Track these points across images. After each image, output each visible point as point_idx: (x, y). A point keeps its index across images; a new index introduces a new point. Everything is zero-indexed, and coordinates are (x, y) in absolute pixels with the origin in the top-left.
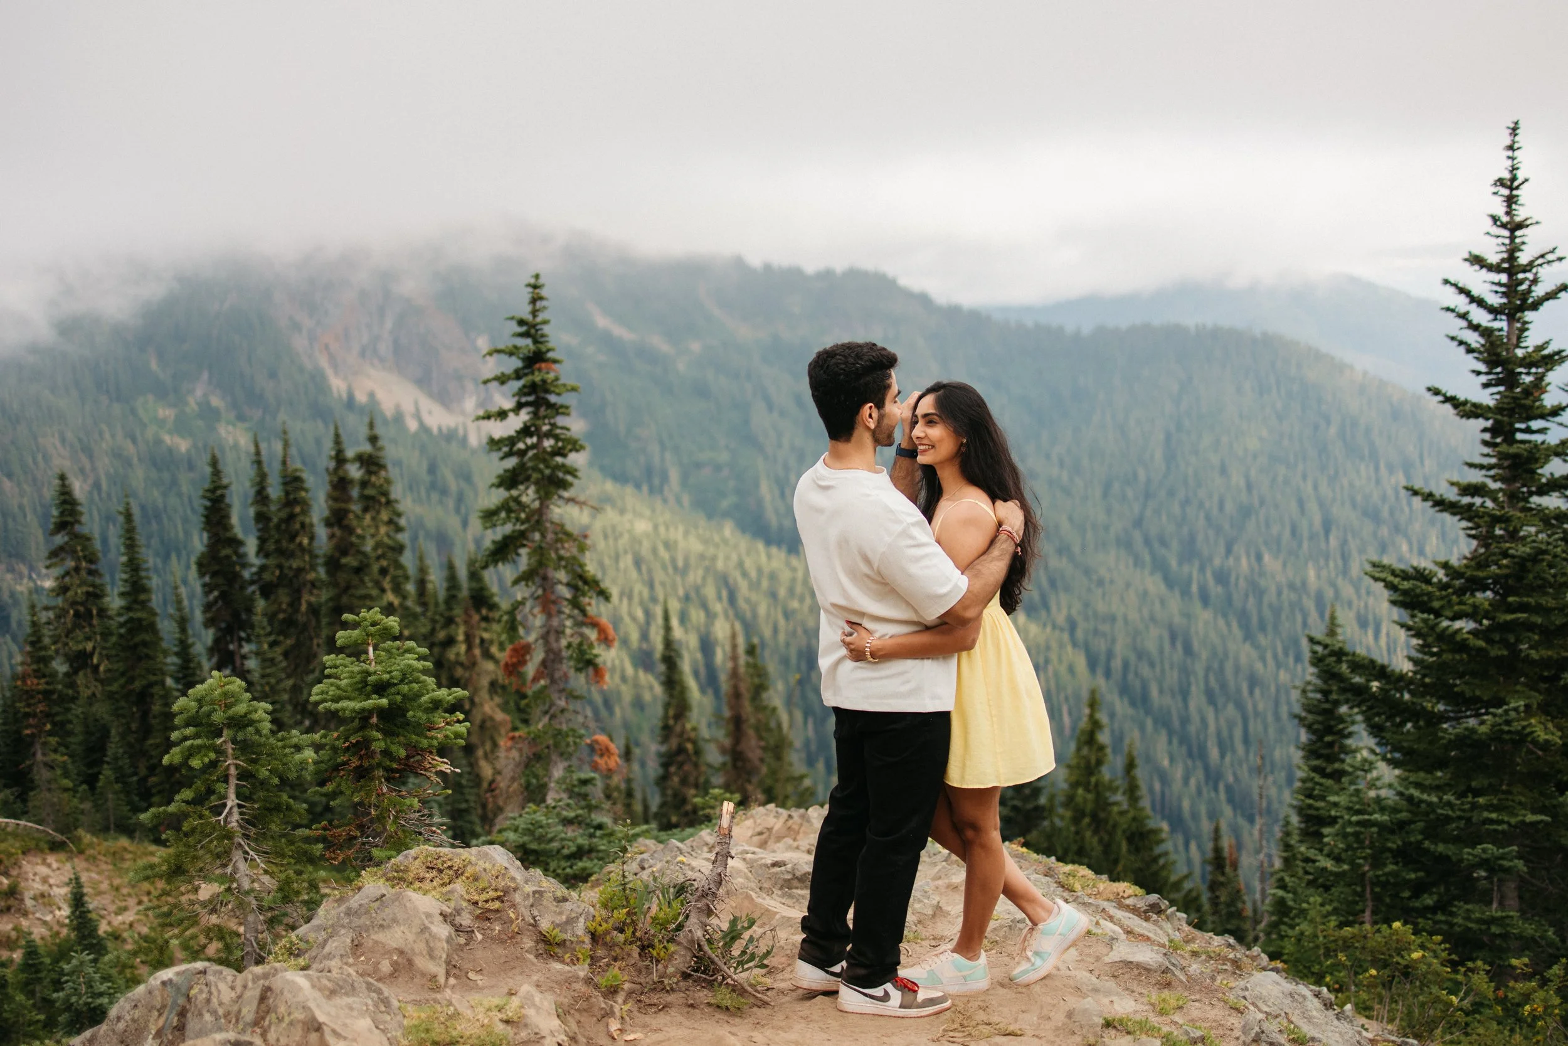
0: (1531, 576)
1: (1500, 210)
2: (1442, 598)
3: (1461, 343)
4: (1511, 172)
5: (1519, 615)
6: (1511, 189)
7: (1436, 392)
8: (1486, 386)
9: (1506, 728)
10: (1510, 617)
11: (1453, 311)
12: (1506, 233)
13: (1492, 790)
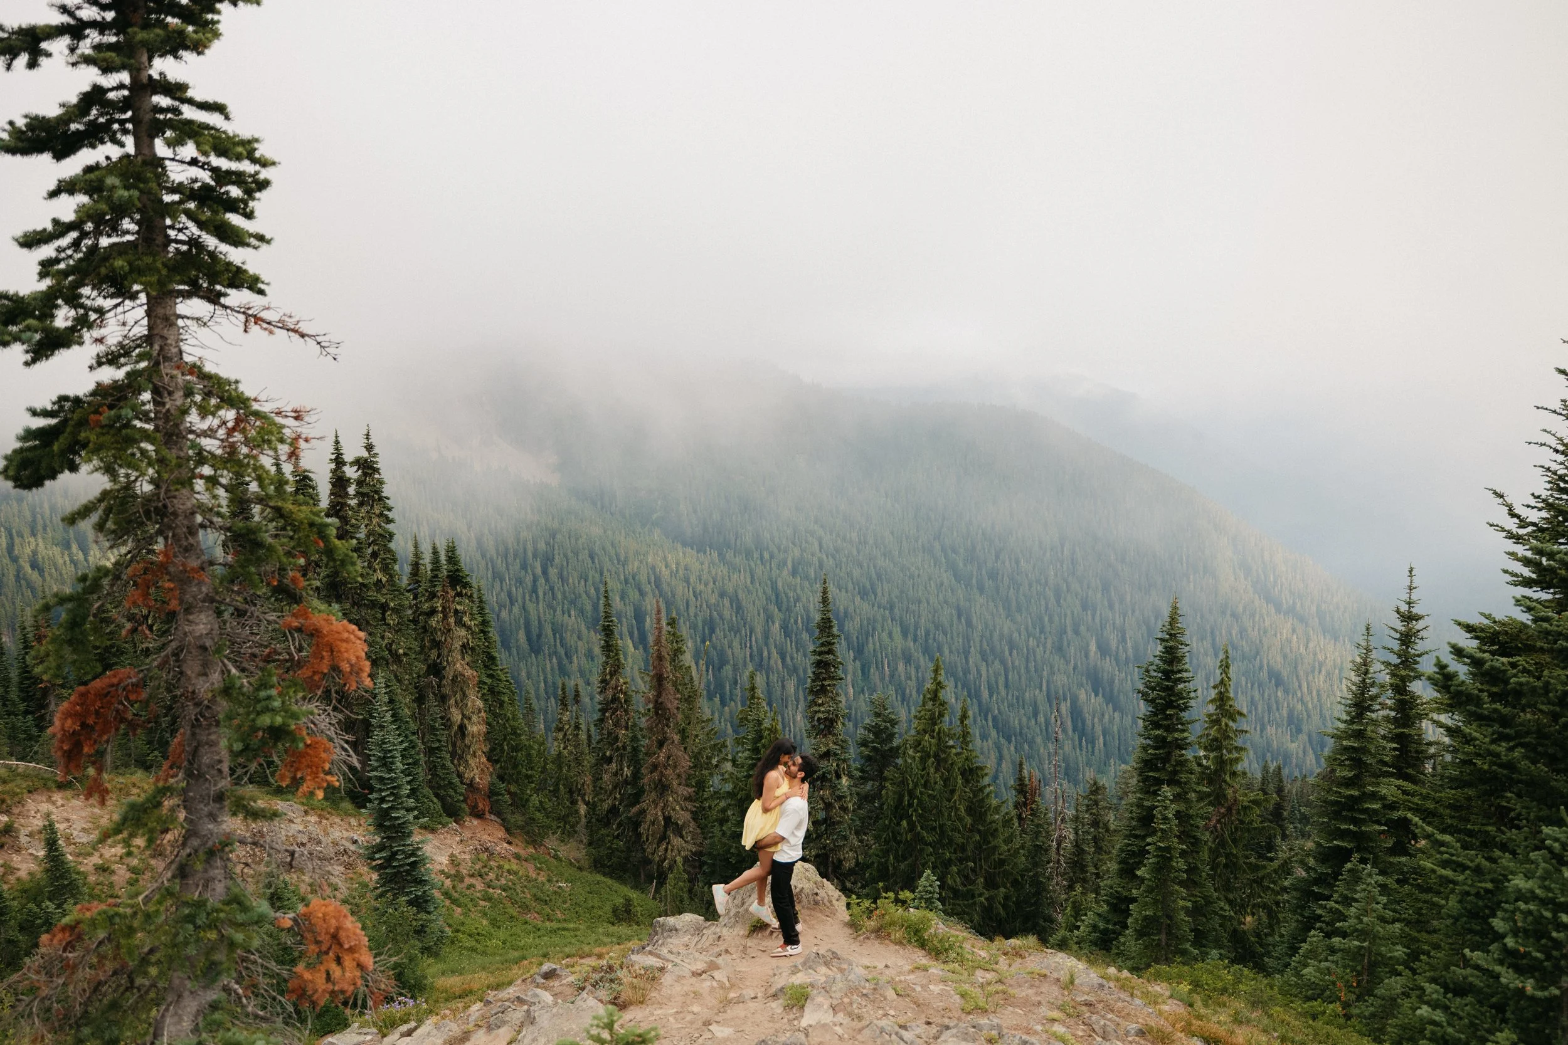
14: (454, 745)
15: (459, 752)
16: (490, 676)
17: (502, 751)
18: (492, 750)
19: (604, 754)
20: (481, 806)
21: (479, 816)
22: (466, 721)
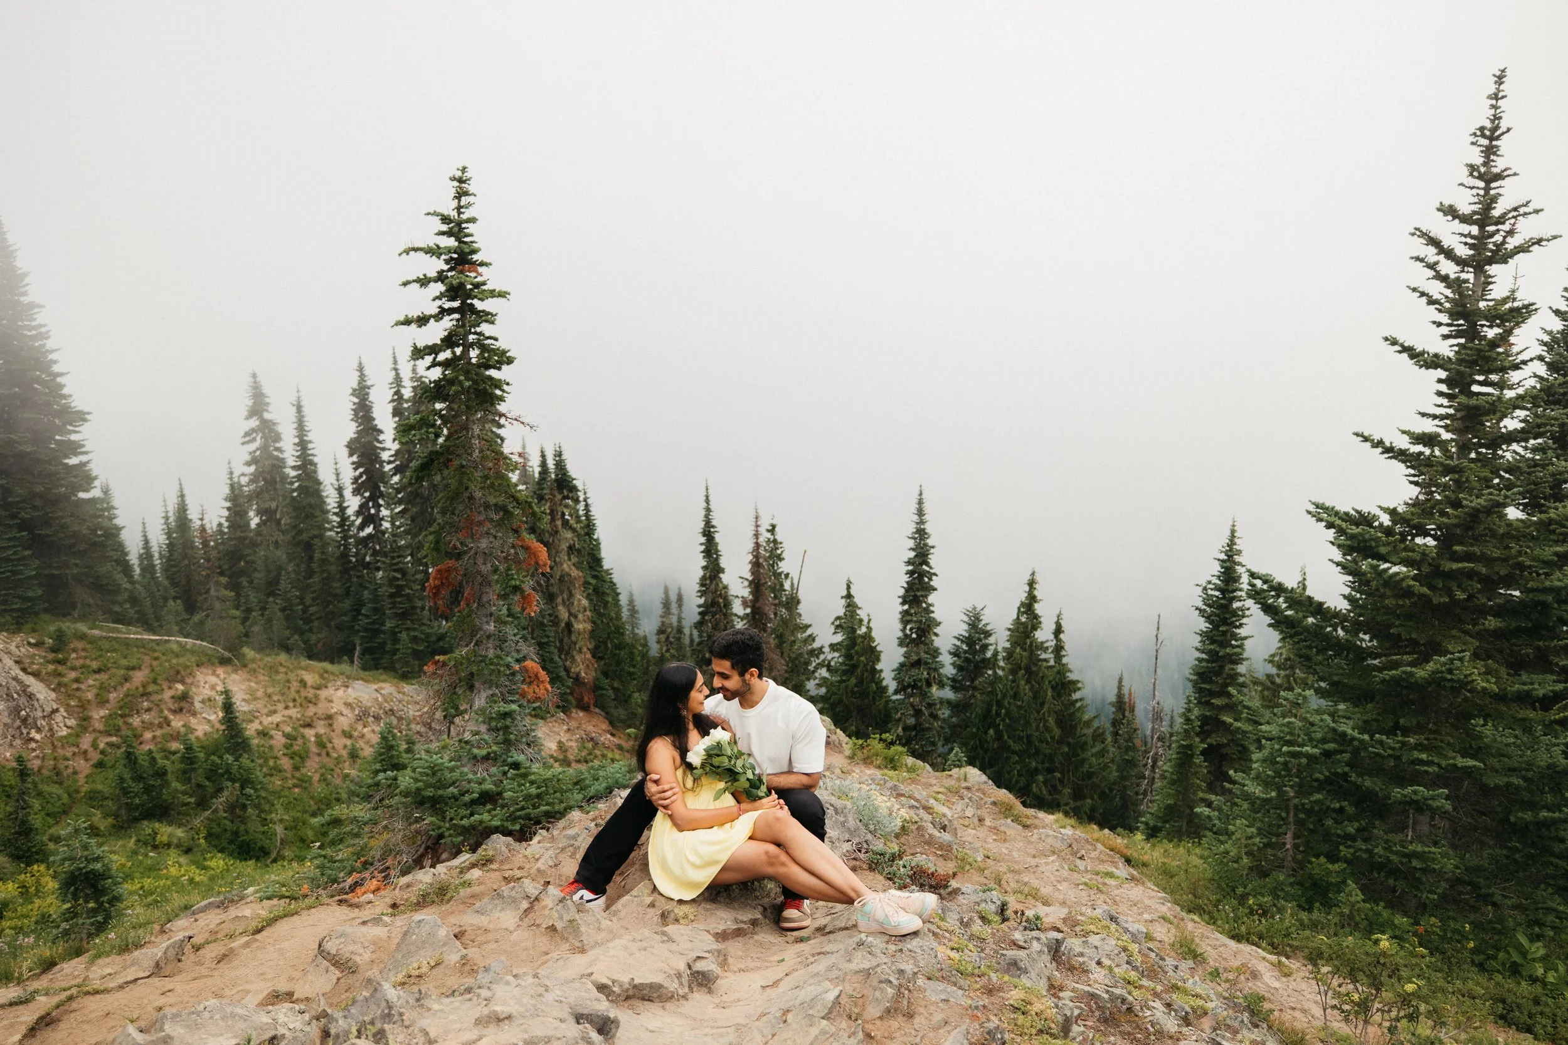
0: (1482, 527)
1: (1478, 160)
2: (1388, 544)
3: (1423, 294)
4: (1492, 121)
5: (1466, 565)
6: (1491, 138)
7: (1394, 342)
8: (1446, 337)
9: (1449, 677)
10: (1455, 566)
11: (1422, 260)
12: (1482, 184)
13: (1419, 729)
14: (561, 641)
15: (566, 647)
16: (595, 577)
17: (606, 648)
18: (597, 648)
19: (704, 656)
20: (586, 699)
21: (585, 708)
22: (572, 619)
